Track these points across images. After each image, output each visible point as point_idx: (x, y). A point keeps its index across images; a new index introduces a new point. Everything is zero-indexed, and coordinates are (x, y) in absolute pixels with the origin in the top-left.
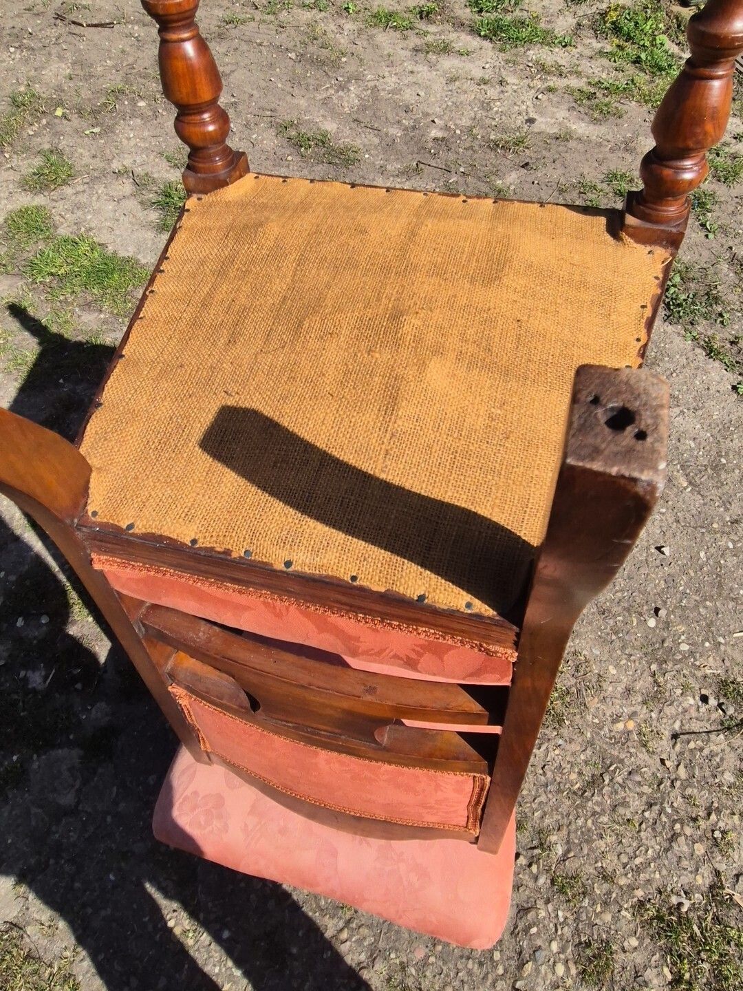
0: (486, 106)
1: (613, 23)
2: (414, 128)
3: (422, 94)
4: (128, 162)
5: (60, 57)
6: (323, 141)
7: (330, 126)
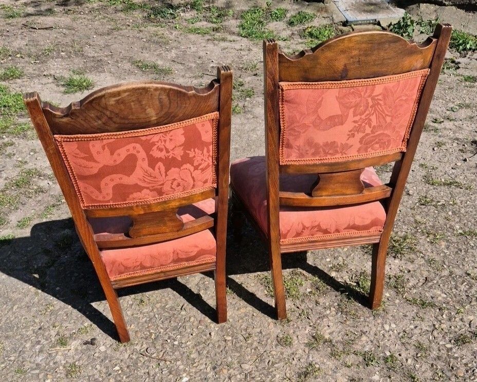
0: (240, 57)
1: (309, 32)
2: (202, 63)
3: (208, 53)
4: (52, 72)
5: (22, 39)
6: (155, 67)
7: (160, 62)
